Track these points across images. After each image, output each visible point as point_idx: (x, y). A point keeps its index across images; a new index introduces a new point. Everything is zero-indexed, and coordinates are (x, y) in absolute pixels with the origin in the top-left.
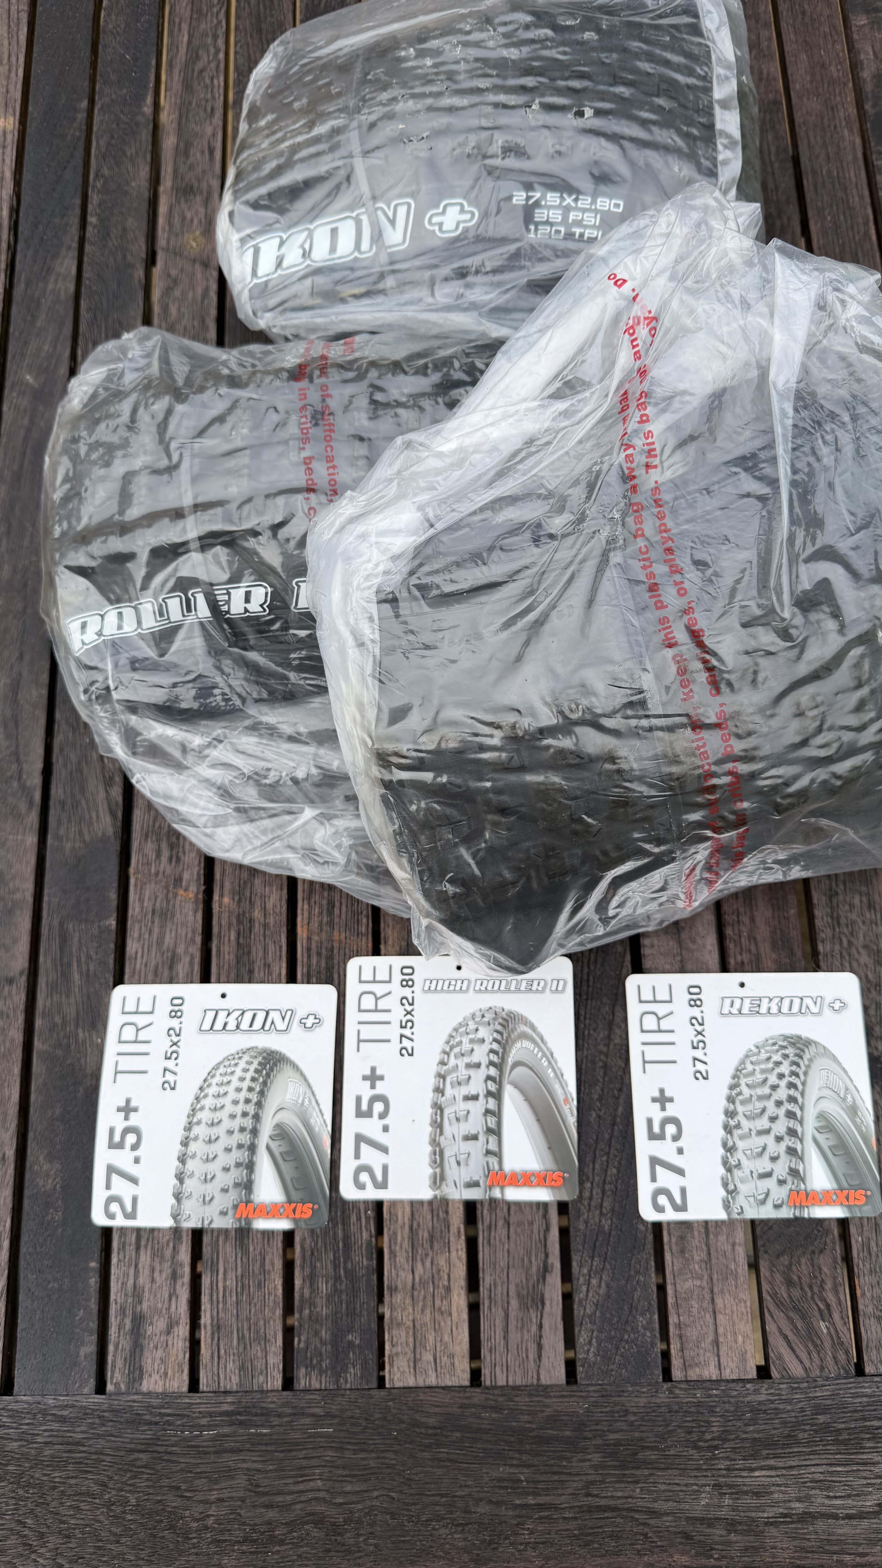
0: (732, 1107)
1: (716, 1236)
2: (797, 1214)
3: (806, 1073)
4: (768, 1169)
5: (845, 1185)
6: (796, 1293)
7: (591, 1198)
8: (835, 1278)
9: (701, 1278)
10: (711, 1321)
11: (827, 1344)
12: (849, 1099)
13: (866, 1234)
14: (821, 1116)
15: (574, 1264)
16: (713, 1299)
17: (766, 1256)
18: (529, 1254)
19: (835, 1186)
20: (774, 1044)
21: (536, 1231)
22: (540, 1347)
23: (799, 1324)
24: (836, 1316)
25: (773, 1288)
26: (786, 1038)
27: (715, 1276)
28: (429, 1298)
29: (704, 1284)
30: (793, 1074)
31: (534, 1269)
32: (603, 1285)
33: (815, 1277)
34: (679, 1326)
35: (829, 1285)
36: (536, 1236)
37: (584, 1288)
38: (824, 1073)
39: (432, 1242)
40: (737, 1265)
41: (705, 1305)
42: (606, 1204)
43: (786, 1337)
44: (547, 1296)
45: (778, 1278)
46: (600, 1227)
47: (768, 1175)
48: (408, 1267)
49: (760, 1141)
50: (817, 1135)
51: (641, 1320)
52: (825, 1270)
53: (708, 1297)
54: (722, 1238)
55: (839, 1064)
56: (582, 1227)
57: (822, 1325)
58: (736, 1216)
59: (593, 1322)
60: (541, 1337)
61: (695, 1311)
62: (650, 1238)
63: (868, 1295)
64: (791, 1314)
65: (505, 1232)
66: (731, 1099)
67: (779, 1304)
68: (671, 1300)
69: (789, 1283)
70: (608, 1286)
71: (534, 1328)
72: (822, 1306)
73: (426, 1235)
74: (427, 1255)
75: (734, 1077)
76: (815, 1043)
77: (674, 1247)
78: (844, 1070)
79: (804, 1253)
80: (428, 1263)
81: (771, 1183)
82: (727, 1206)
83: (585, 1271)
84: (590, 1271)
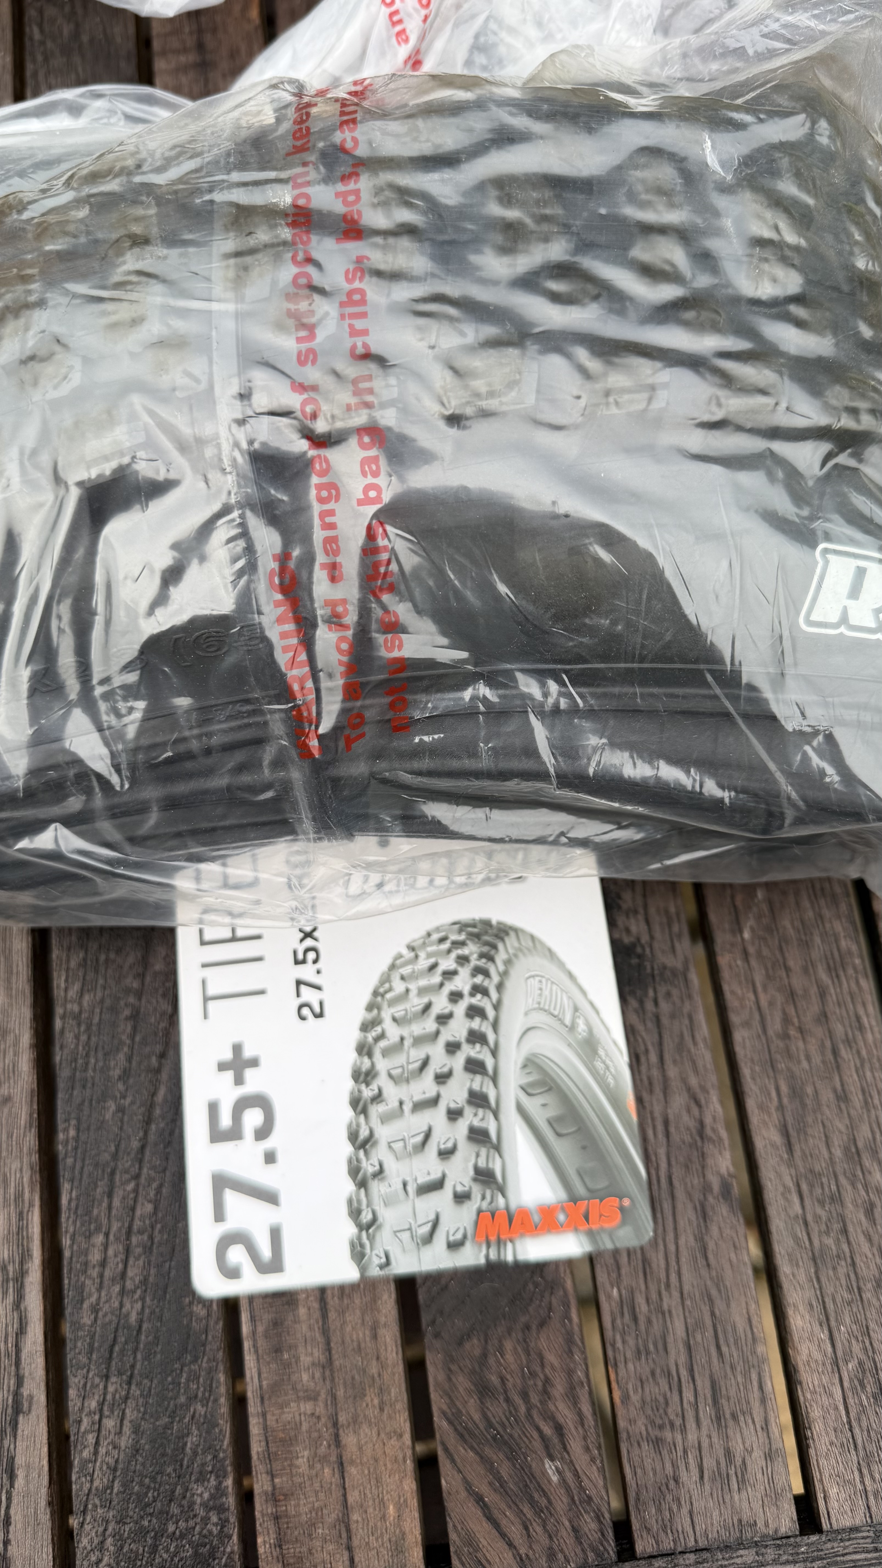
0: (366, 1063)
1: (342, 1312)
2: (493, 1256)
3: (500, 987)
4: (436, 1175)
5: (581, 1190)
6: (497, 1410)
7: (103, 1264)
8: (570, 1373)
9: (313, 1397)
10: (336, 1479)
11: (561, 1504)
12: (581, 1027)
13: (626, 1281)
14: (531, 1063)
15: (72, 1393)
16: (337, 1436)
17: (437, 1344)
19: (562, 1195)
20: (442, 940)
23: (505, 1470)
24: (575, 1446)
25: (452, 1403)
26: (462, 926)
27: (340, 1393)
29: (320, 1409)
30: (477, 989)
32: (127, 1429)
33: (533, 1375)
34: (274, 1497)
35: (559, 1388)
37: (91, 1438)
38: (534, 982)
40: (383, 1366)
41: (322, 1450)
42: (130, 1273)
43: (479, 1499)
44: (19, 1460)
45: (463, 1383)
46: (121, 1315)
47: (437, 1185)
49: (418, 1122)
50: (525, 1100)
51: (201, 1493)
52: (551, 1358)
53: (327, 1434)
54: (353, 1317)
55: (561, 965)
56: (87, 1319)
57: (550, 1467)
58: (374, 1272)
59: (108, 1504)
61: (302, 1463)
62: (218, 1328)
63: (635, 1398)
64: (488, 1451)
66: (364, 1049)
67: (465, 1435)
68: (256, 1447)
69: (484, 1390)
70: (136, 1430)
72: (548, 1430)
75: (370, 1007)
76: (516, 930)
77: (261, 1342)
78: (571, 976)
79: (509, 1331)
81: (442, 1201)
82: (358, 1254)
83: (93, 1404)
84: (101, 1404)
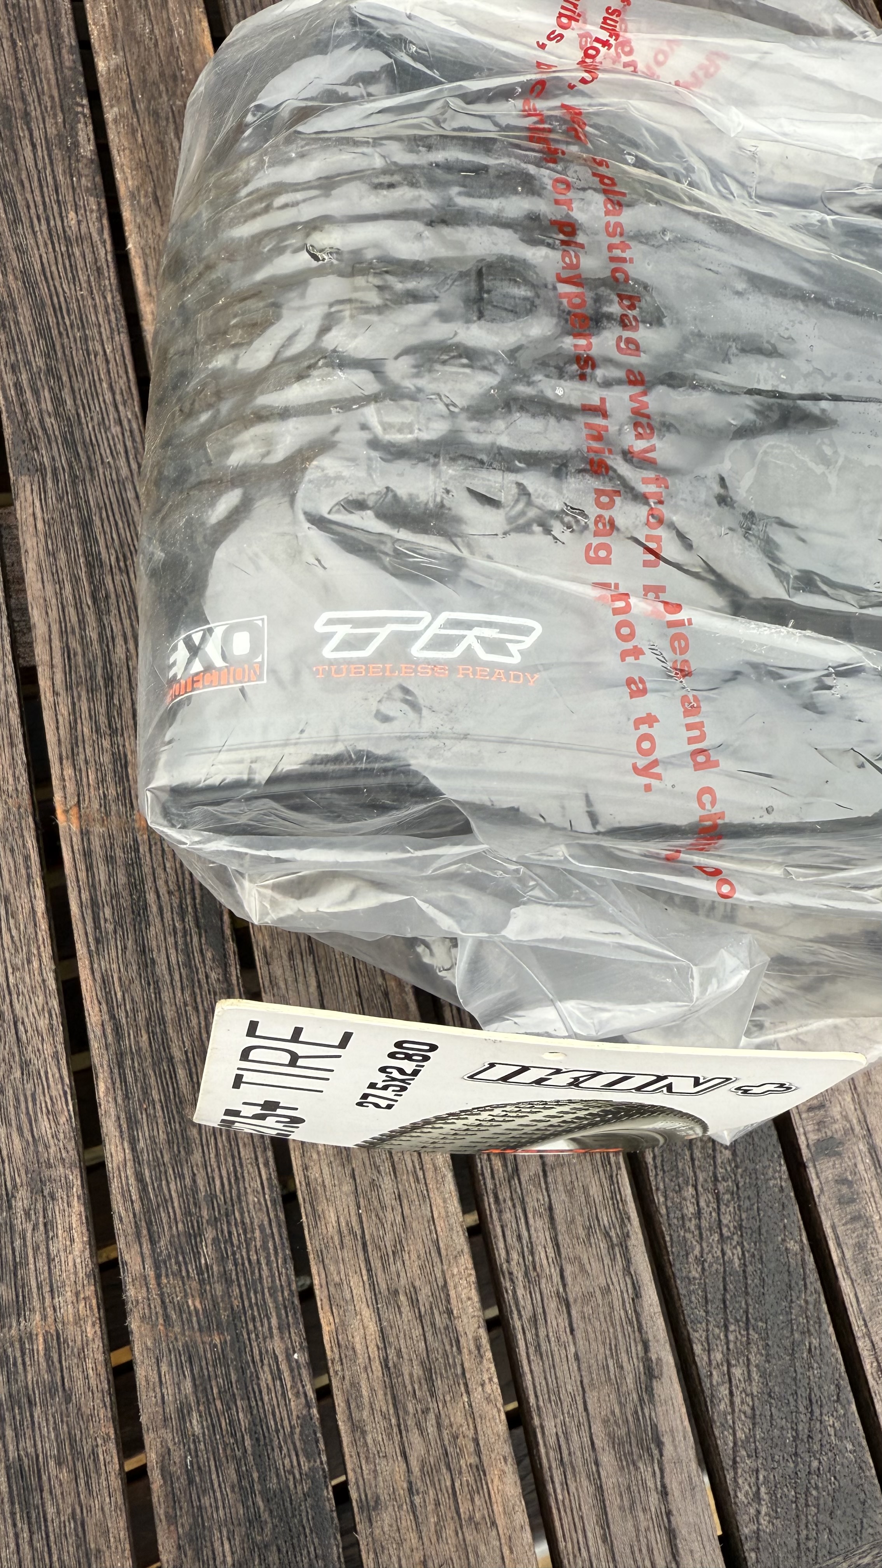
18: (614, 1352)
21: (617, 1304)
22: (671, 1534)
28: (446, 1500)
31: (630, 1379)
36: (619, 1313)
39: (430, 1380)
48: (392, 1449)
60: (669, 1513)
65: (563, 1322)
71: (654, 1499)
73: (417, 1371)
74: (426, 1411)
80: (432, 1430)
